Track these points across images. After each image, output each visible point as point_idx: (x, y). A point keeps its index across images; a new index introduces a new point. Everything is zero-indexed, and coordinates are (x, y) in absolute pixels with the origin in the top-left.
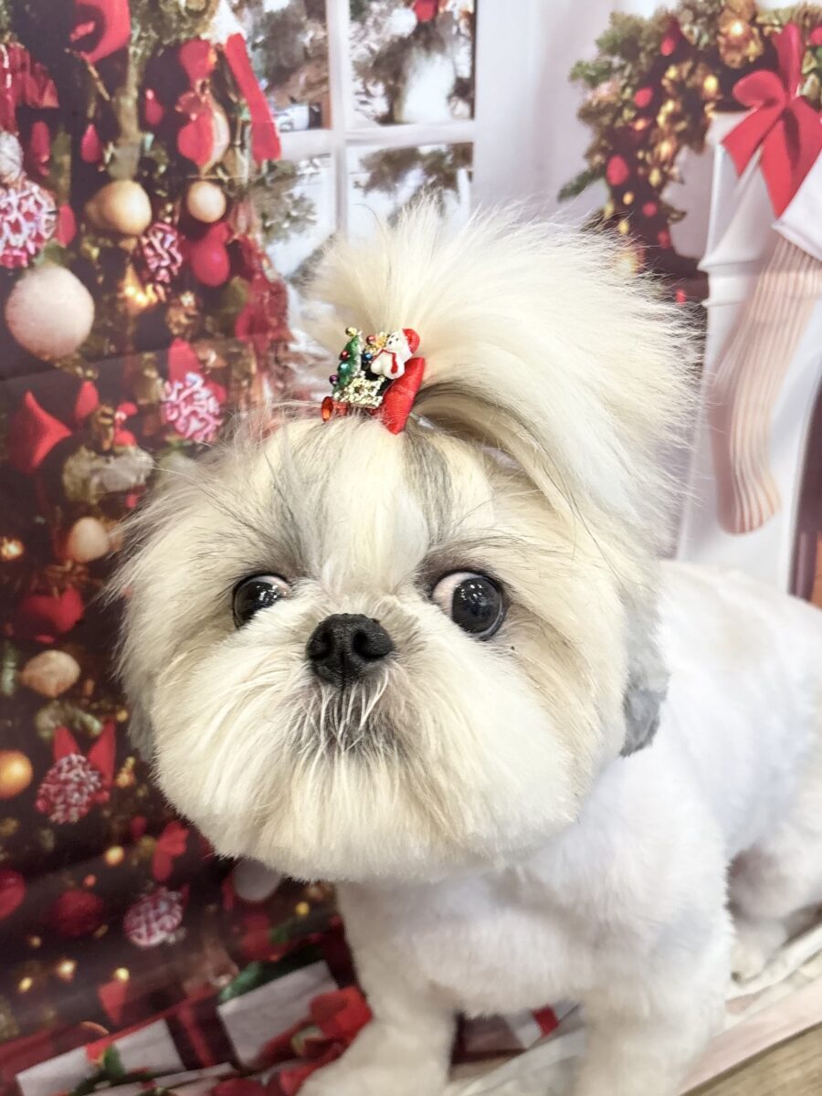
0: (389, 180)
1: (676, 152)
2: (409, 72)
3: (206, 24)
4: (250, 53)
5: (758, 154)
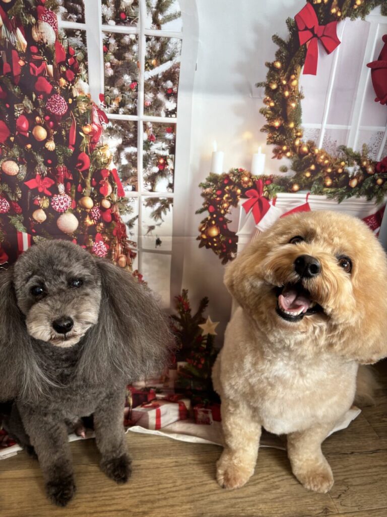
0: (152, 204)
1: (228, 207)
2: (157, 181)
3: (108, 166)
4: (118, 173)
5: (251, 209)
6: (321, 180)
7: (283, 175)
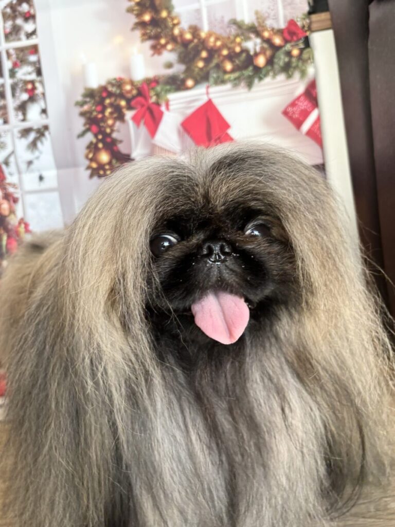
0: (26, 135)
1: (114, 123)
2: (28, 108)
5: (143, 121)
6: (219, 67)
7: (170, 72)
